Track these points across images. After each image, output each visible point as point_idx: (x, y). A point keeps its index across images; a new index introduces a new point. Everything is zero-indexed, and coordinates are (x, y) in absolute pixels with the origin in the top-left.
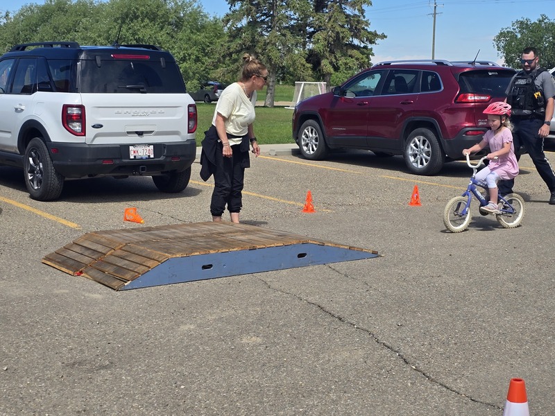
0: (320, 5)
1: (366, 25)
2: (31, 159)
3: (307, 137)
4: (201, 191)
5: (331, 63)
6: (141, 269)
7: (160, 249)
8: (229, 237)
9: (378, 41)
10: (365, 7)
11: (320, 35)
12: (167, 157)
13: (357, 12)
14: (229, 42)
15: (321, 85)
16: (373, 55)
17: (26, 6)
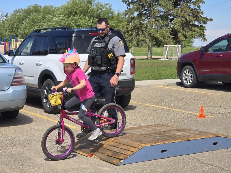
0: (176, 5)
1: (202, 14)
2: (45, 91)
3: (186, 75)
4: (136, 107)
5: (183, 35)
6: (128, 153)
7: (136, 141)
8: (172, 133)
9: (208, 22)
10: (201, 4)
11: (176, 20)
12: (120, 88)
13: (196, 7)
14: (127, 25)
15: (178, 47)
16: (206, 30)
17: (16, 10)
